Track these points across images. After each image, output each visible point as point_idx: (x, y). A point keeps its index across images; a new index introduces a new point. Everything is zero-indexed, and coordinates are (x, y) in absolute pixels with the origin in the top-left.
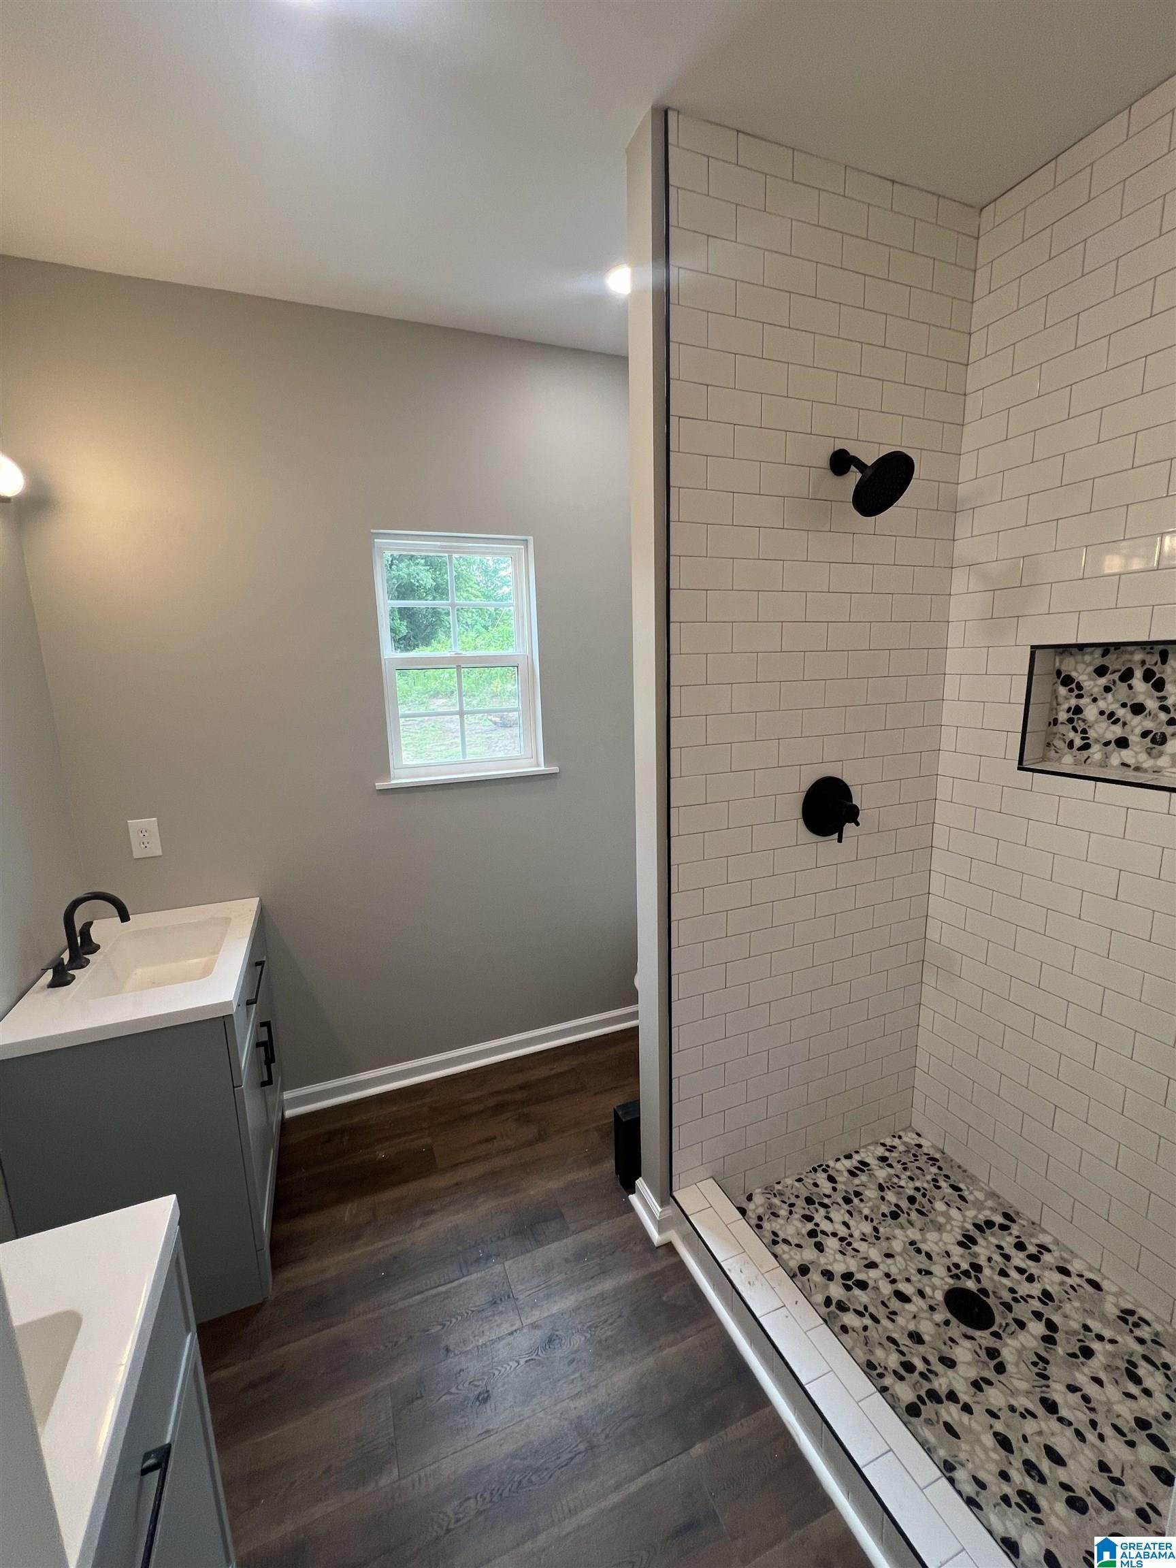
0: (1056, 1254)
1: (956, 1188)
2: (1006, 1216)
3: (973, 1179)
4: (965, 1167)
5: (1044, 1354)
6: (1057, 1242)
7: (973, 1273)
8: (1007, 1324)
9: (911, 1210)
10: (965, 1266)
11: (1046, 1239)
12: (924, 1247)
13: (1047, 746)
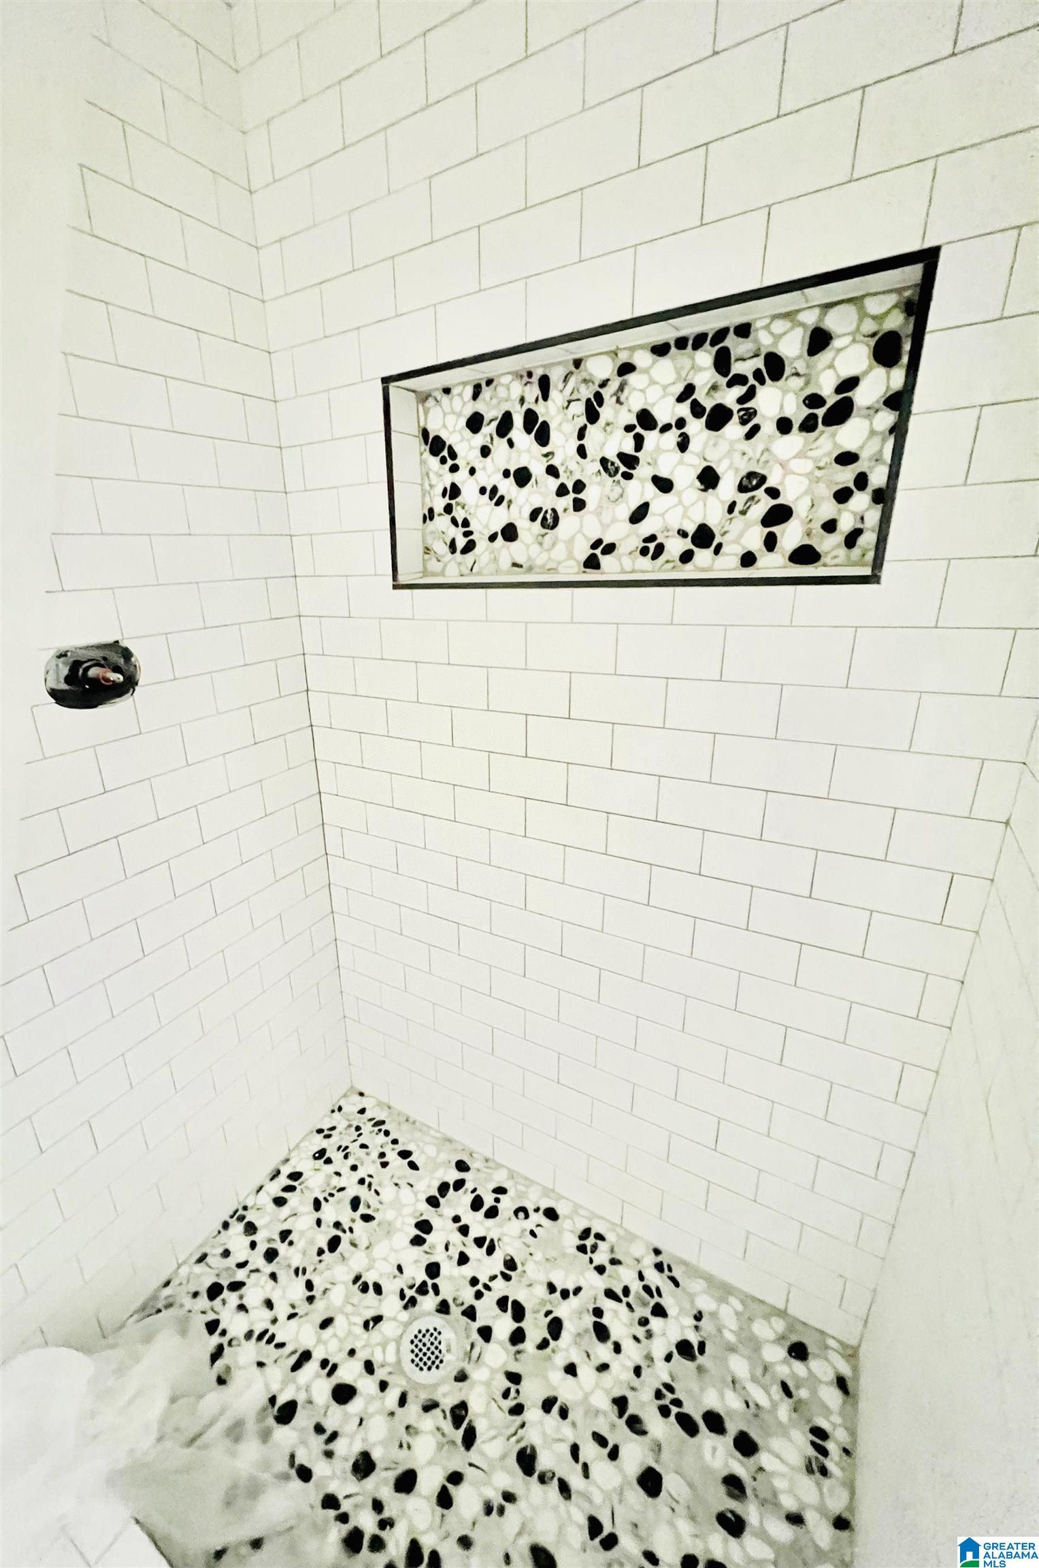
0: (511, 1193)
1: (405, 1154)
2: (462, 1166)
3: (423, 1128)
4: (413, 1117)
5: (514, 1368)
6: (512, 1175)
7: (430, 1282)
8: (472, 1346)
9: (353, 1221)
10: (422, 1276)
11: (499, 1179)
12: (370, 1278)
13: (426, 553)
